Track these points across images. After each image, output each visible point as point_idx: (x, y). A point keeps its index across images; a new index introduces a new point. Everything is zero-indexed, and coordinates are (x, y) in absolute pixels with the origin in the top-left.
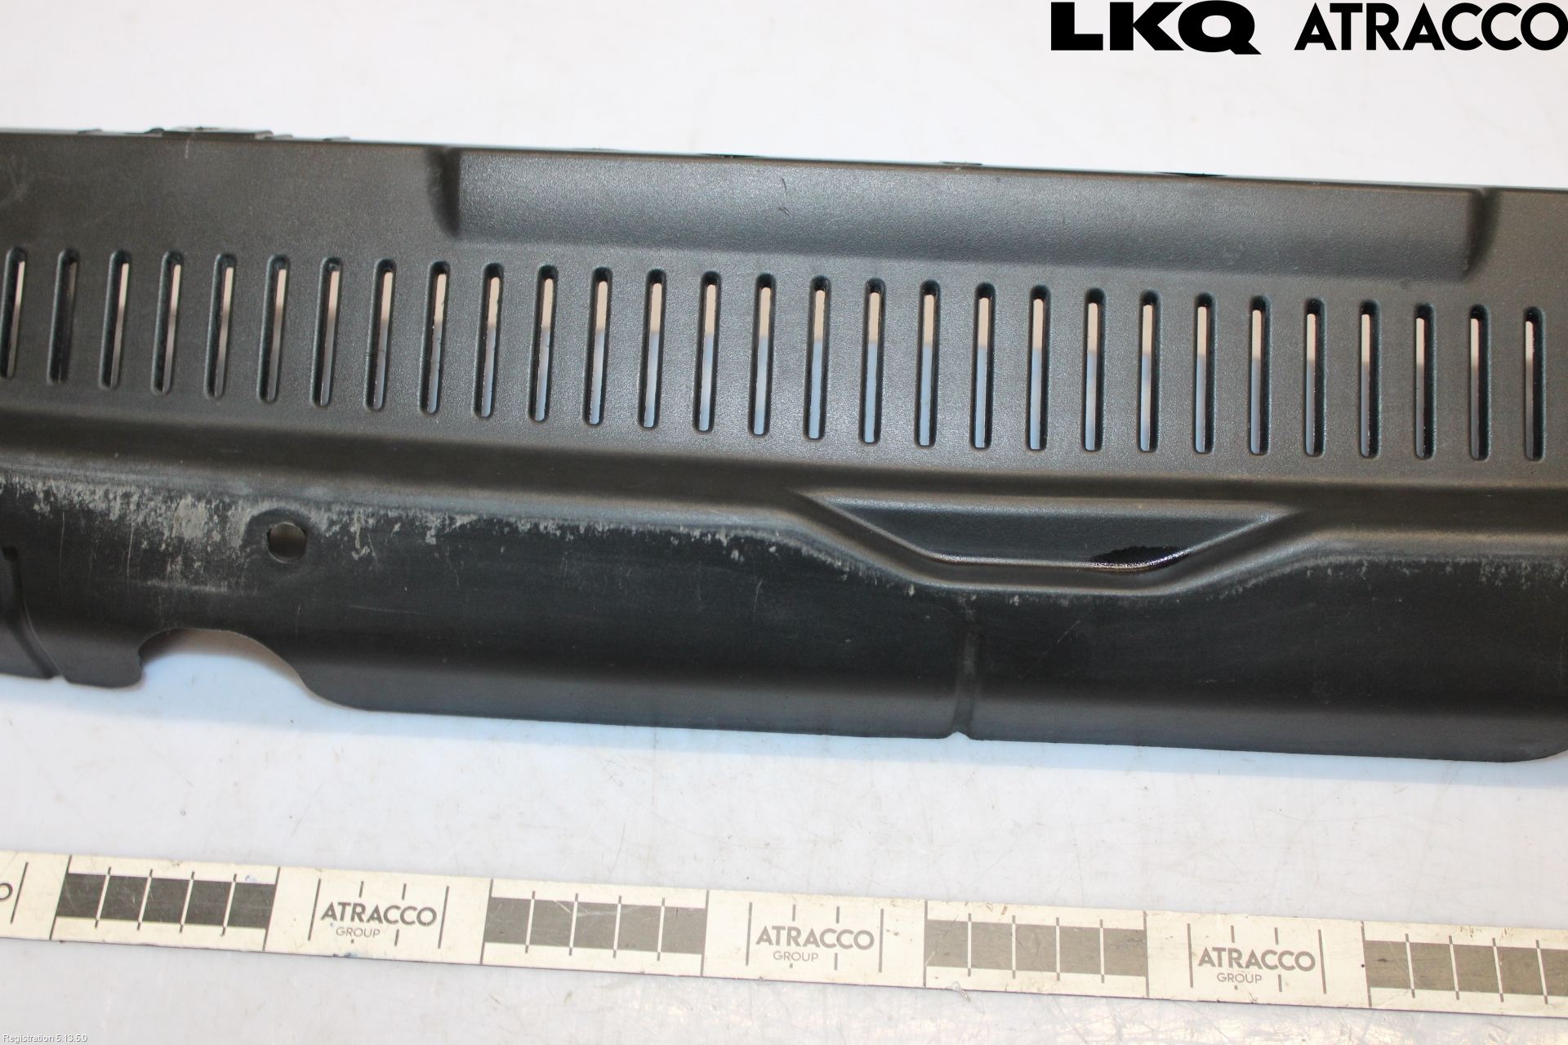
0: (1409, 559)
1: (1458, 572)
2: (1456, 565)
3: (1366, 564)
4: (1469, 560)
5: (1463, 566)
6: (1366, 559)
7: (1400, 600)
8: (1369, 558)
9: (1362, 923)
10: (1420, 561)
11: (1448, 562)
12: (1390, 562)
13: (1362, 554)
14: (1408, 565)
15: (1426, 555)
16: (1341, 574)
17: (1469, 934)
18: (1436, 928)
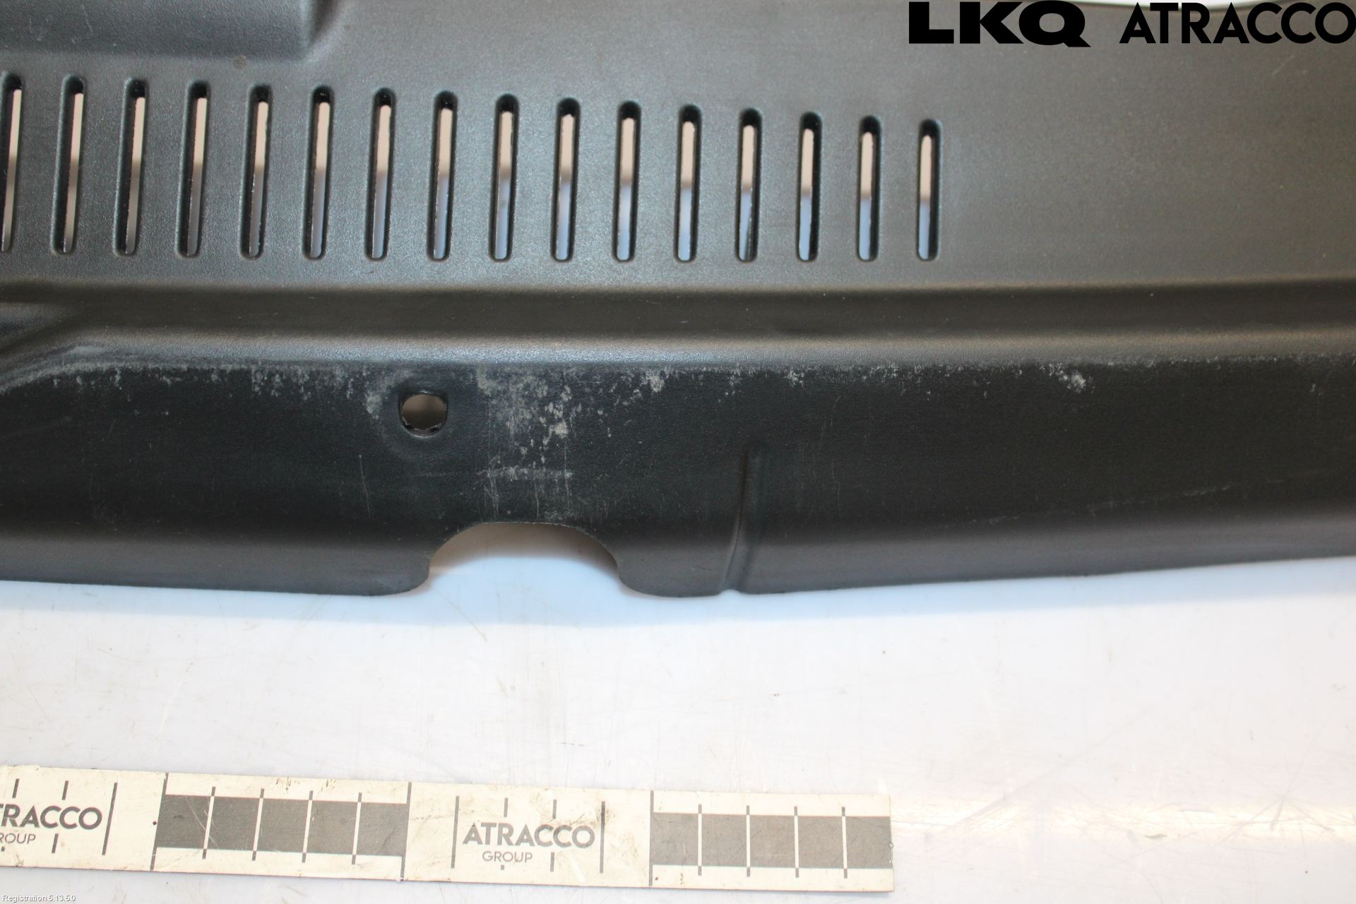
0: (168, 366)
1: (226, 380)
2: (222, 373)
3: (119, 372)
4: (237, 367)
5: (230, 373)
6: (118, 365)
7: (167, 414)
8: (122, 365)
9: (167, 775)
10: (180, 368)
11: (213, 369)
12: (145, 371)
13: (112, 360)
14: (169, 373)
15: (187, 361)
16: (93, 383)
17: (285, 786)
18: (248, 780)
